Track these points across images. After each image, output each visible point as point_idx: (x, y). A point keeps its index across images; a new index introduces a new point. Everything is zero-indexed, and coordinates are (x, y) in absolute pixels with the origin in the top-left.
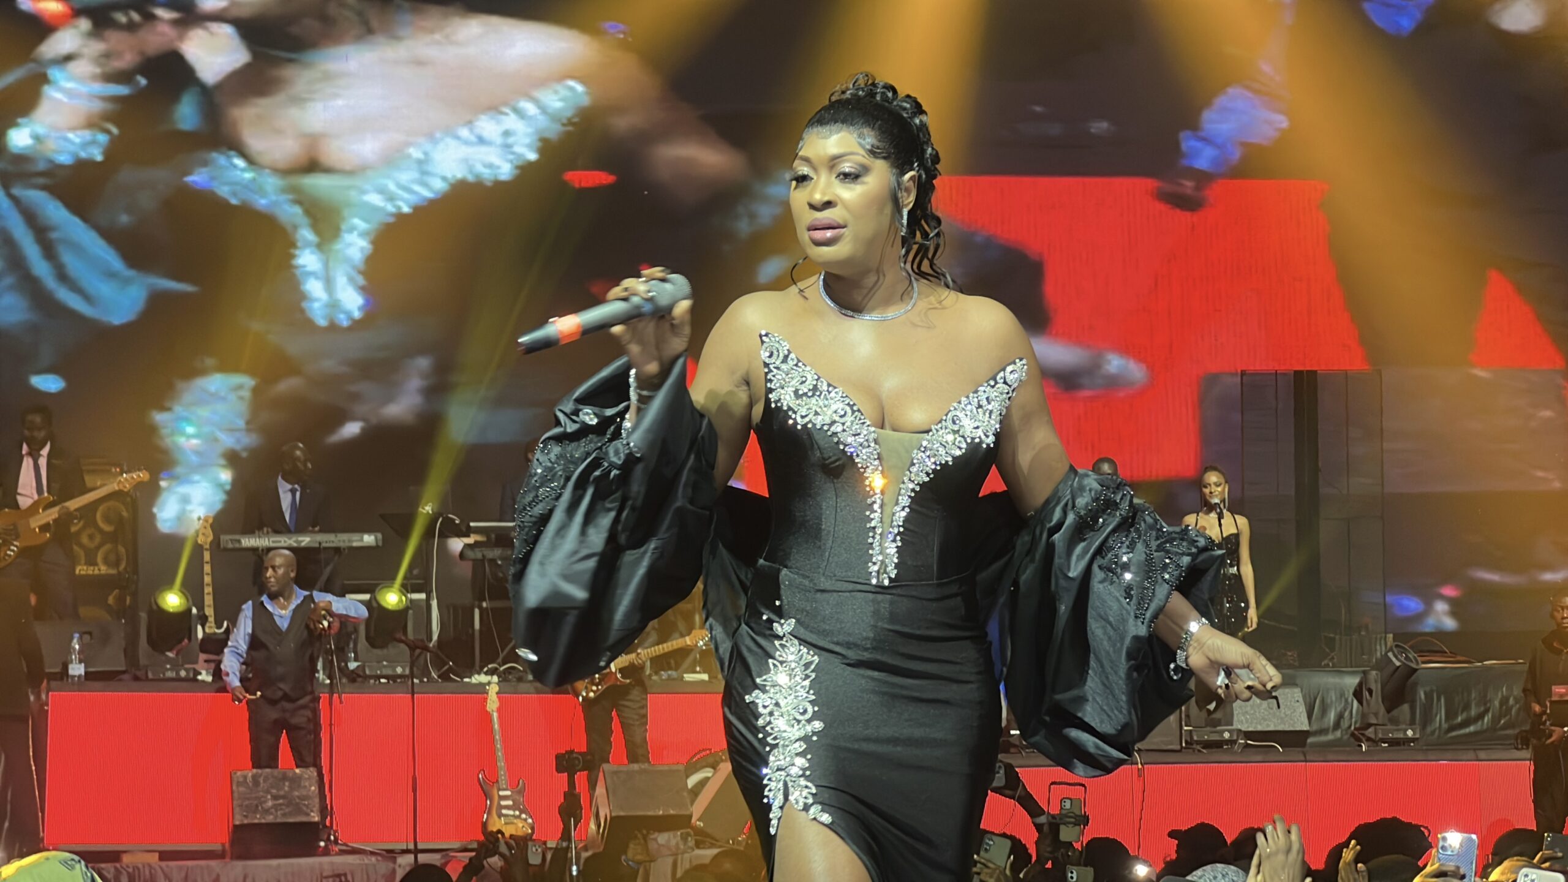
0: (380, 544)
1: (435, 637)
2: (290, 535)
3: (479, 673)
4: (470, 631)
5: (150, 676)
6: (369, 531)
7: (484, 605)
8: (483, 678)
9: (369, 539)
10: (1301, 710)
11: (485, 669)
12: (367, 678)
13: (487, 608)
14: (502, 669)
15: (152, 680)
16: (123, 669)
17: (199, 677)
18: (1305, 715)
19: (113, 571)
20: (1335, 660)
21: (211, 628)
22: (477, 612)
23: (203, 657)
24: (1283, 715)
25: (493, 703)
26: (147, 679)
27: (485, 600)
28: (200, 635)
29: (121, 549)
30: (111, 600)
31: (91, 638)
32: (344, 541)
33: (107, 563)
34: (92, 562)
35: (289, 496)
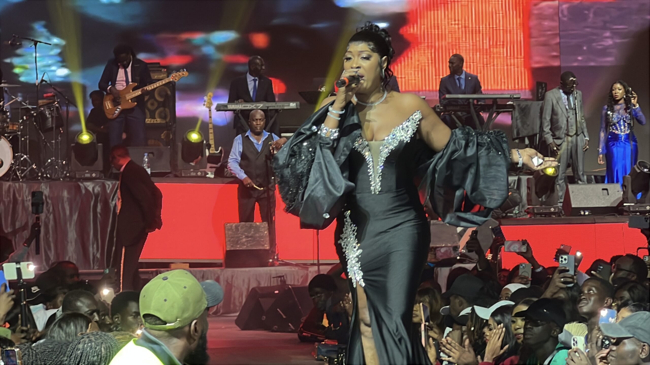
0: (299, 107)
2: (253, 103)
5: (183, 175)
6: (293, 101)
9: (293, 105)
15: (183, 177)
16: (170, 171)
17: (207, 176)
19: (164, 122)
21: (213, 150)
23: (209, 165)
26: (181, 176)
28: (207, 154)
29: (167, 110)
30: (163, 136)
31: (153, 156)
32: (280, 106)
33: (160, 117)
34: (153, 117)
35: (253, 83)
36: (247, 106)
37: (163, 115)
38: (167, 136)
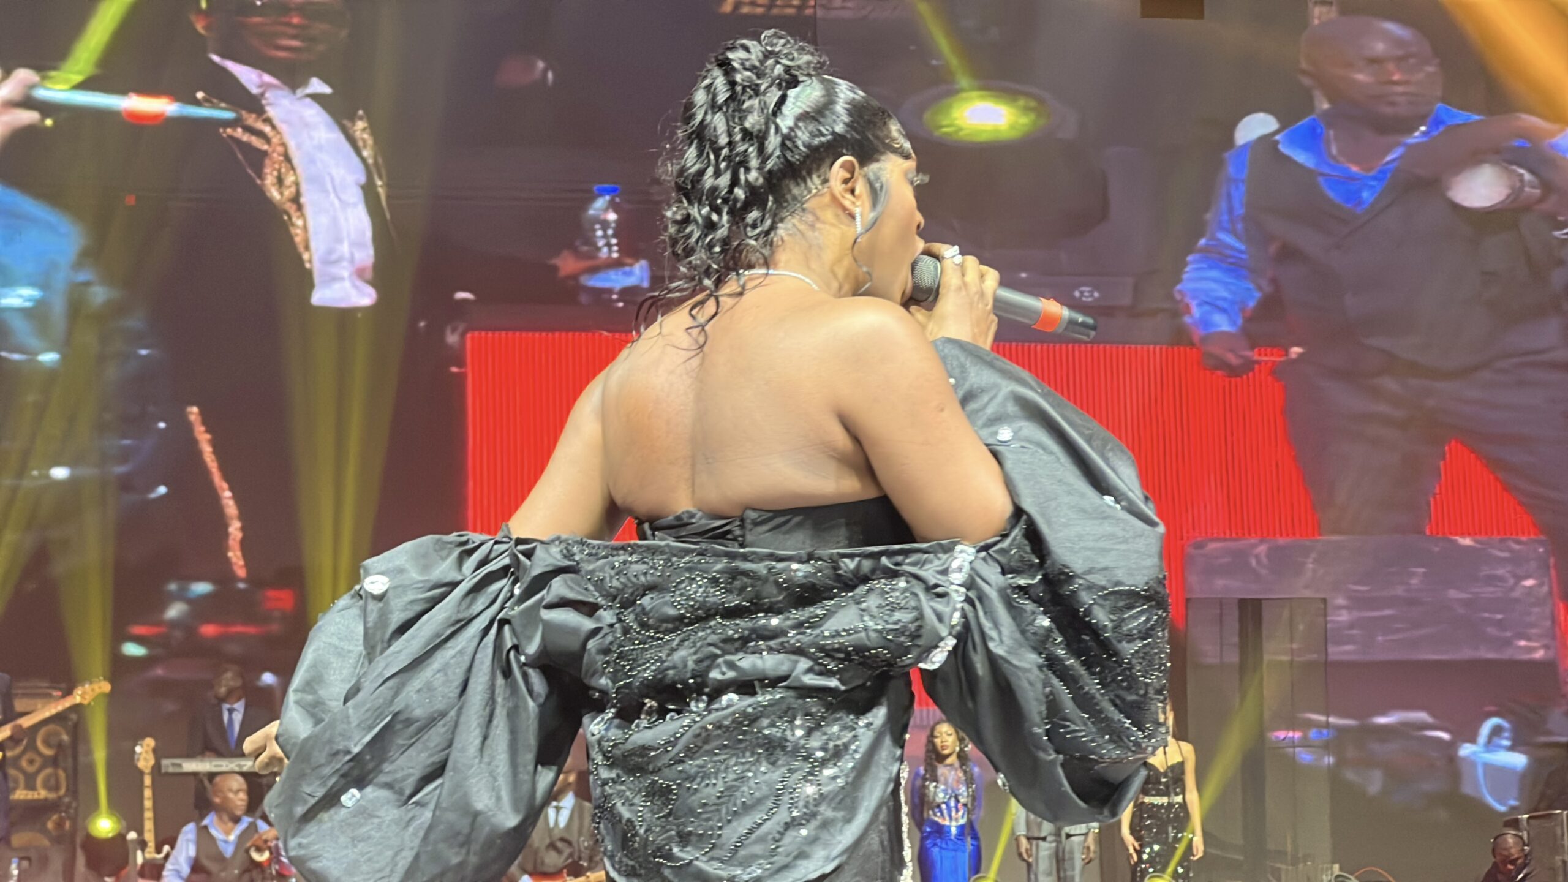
2: (232, 759)
19: (51, 796)
21: (151, 853)
29: (62, 774)
30: (50, 825)
31: (30, 864)
33: (46, 786)
34: (31, 786)
36: (221, 766)
37: (53, 782)
38: (59, 825)
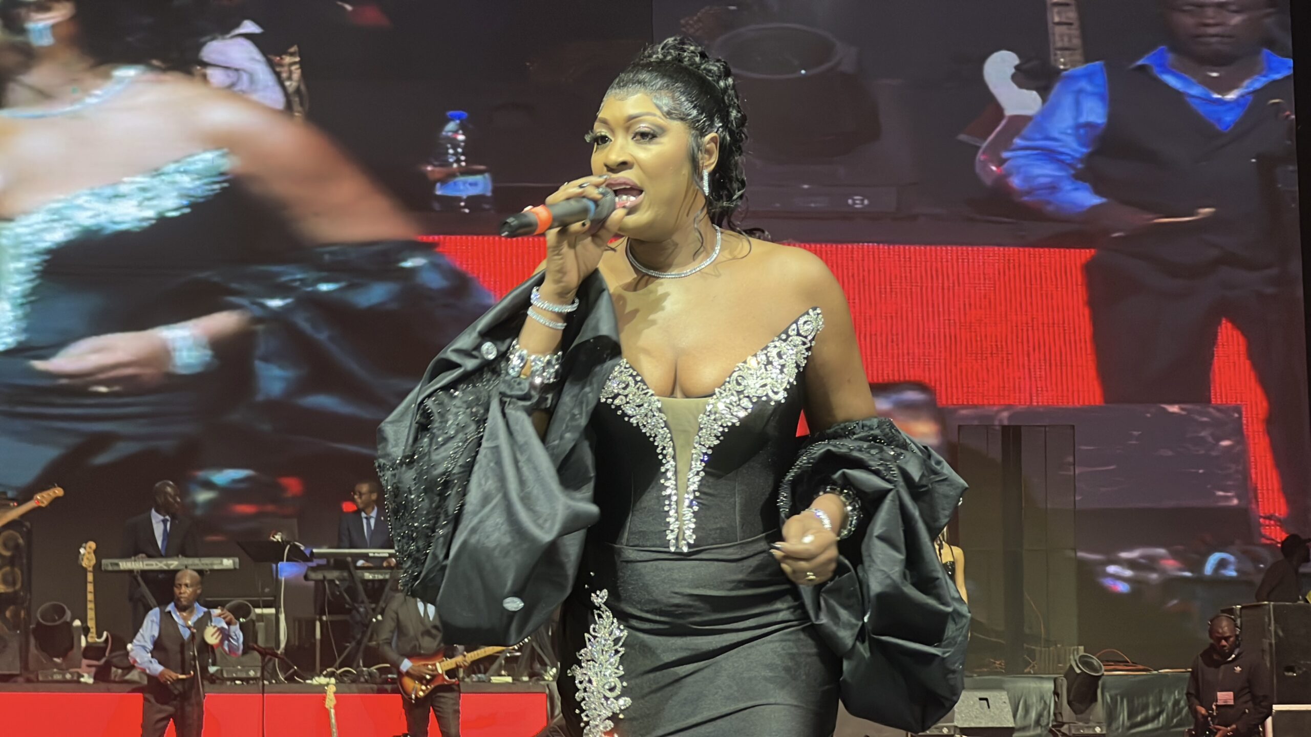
0: (237, 567)
1: (283, 645)
2: (160, 559)
3: (319, 676)
4: (313, 641)
5: (41, 678)
6: (228, 556)
7: (324, 618)
8: (322, 680)
9: (228, 563)
10: (1008, 709)
11: (325, 673)
12: (224, 680)
13: (327, 621)
14: (339, 672)
15: (43, 682)
16: (17, 672)
17: (82, 680)
18: (1011, 714)
20: (1036, 668)
22: (318, 624)
23: (85, 662)
24: (992, 714)
25: (330, 702)
26: (38, 681)
27: (325, 614)
28: (83, 643)
29: (18, 571)
30: (8, 615)
32: (207, 564)
33: (5, 581)
35: (161, 526)
37: (10, 579)
38: (16, 615)
